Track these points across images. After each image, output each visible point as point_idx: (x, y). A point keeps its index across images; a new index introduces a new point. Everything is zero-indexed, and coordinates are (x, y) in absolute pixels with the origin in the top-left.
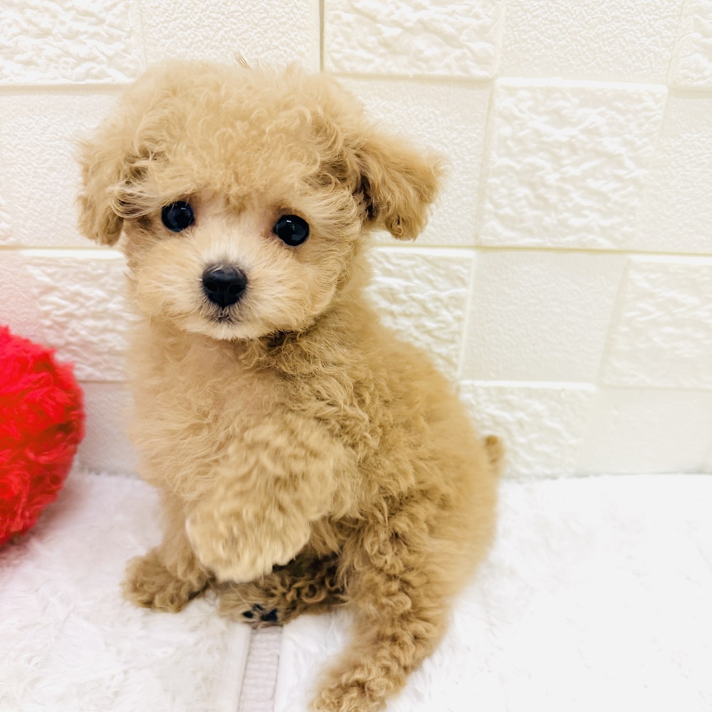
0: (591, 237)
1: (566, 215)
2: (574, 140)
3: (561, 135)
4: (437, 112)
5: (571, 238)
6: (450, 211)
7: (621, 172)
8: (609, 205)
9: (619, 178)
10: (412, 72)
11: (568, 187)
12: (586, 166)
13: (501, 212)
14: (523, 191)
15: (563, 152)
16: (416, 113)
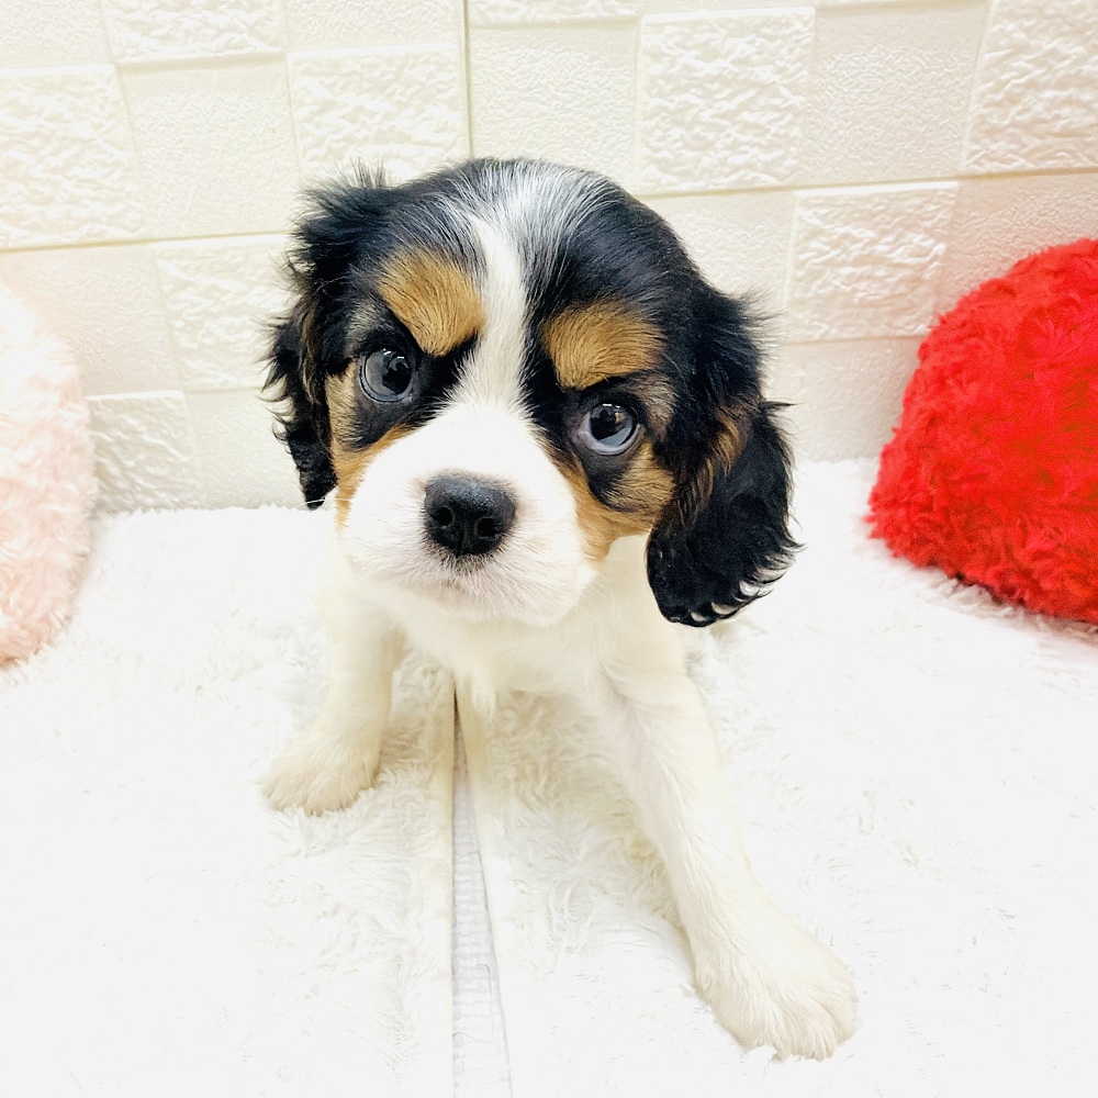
0: (754, 174)
1: (727, 153)
2: (725, 72)
3: (712, 68)
4: (586, 57)
5: (734, 177)
6: (606, 160)
7: (776, 102)
8: (769, 137)
9: (776, 109)
10: (555, 18)
11: (724, 122)
12: (740, 98)
13: (659, 156)
14: (677, 132)
15: (716, 86)
16: (564, 59)
